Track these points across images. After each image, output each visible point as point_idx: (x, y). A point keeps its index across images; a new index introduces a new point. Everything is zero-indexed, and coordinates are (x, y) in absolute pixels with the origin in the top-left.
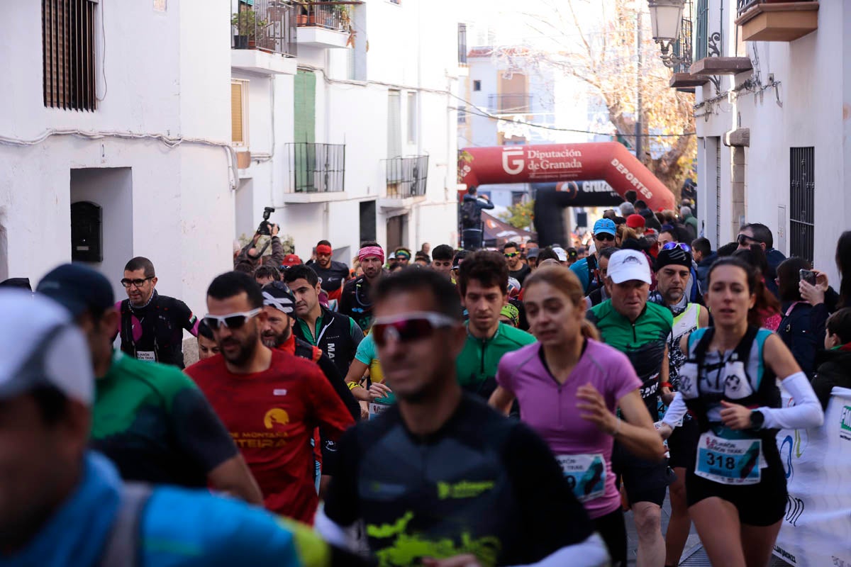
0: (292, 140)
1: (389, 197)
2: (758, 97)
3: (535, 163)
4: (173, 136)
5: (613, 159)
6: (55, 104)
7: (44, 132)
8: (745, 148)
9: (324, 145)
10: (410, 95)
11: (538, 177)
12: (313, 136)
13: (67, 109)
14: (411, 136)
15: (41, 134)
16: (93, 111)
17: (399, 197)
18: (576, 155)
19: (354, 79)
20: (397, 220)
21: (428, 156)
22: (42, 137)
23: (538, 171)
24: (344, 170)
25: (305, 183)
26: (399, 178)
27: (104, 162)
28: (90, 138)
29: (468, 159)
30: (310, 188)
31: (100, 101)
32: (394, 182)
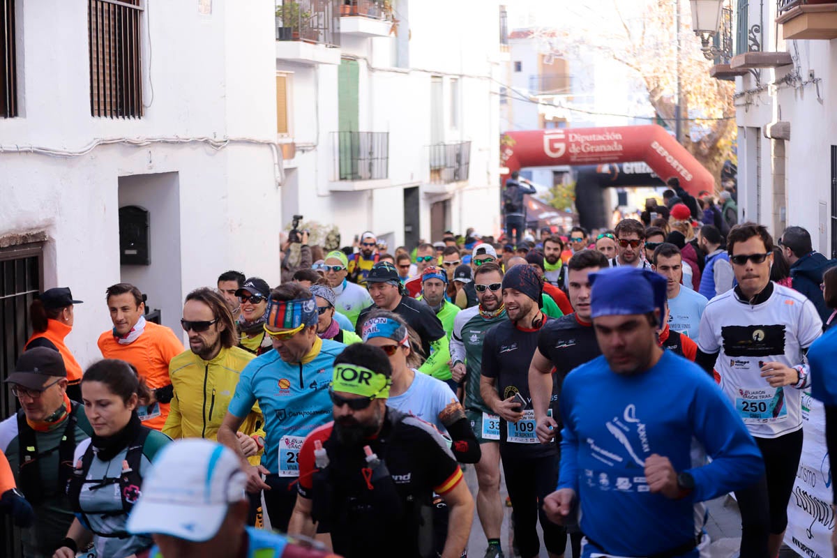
0: (336, 128)
1: (433, 183)
2: (799, 92)
3: (576, 146)
4: (220, 138)
5: (652, 142)
6: (102, 112)
7: (91, 143)
8: (785, 141)
9: (368, 133)
10: (453, 81)
11: (579, 160)
12: (357, 124)
13: (114, 117)
14: (454, 122)
15: (89, 145)
16: (139, 118)
17: (443, 182)
18: (617, 138)
19: (397, 66)
20: (441, 205)
21: (470, 142)
22: (89, 147)
23: (579, 154)
24: (387, 158)
25: (349, 171)
26: (442, 163)
27: (151, 168)
28: (137, 146)
29: (510, 143)
30: (355, 176)
31: (147, 107)
32: (437, 168)
